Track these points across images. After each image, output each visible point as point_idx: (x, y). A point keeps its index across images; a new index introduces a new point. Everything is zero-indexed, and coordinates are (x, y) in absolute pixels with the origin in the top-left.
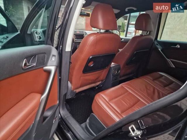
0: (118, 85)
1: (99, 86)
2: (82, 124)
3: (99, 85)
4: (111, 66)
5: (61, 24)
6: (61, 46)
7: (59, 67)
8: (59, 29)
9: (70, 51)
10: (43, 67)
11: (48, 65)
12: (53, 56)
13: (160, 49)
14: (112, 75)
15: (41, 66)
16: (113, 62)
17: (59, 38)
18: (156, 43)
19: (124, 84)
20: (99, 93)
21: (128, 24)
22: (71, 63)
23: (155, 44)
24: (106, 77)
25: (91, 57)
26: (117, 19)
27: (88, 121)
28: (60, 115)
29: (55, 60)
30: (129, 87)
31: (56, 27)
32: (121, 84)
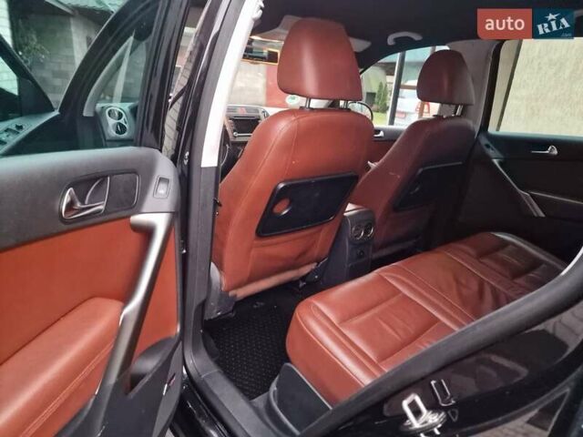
0: (370, 272)
1: (308, 279)
2: (255, 400)
3: (308, 273)
4: (345, 214)
5: (185, 84)
6: (187, 154)
7: (182, 214)
8: (180, 100)
9: (217, 168)
10: (129, 217)
11: (144, 211)
12: (162, 180)
13: (496, 162)
14: (350, 242)
15: (124, 213)
16: (352, 203)
17: (179, 129)
18: (484, 141)
19: (385, 271)
20: (309, 300)
21: (398, 86)
22: (220, 205)
23: (480, 144)
24: (331, 251)
25: (281, 186)
26: (361, 70)
27: (274, 387)
28: (185, 372)
29: (167, 193)
30: (404, 279)
31: (171, 95)
32: (376, 271)
